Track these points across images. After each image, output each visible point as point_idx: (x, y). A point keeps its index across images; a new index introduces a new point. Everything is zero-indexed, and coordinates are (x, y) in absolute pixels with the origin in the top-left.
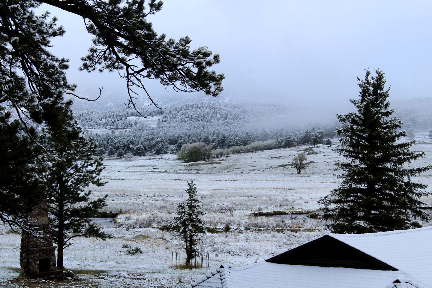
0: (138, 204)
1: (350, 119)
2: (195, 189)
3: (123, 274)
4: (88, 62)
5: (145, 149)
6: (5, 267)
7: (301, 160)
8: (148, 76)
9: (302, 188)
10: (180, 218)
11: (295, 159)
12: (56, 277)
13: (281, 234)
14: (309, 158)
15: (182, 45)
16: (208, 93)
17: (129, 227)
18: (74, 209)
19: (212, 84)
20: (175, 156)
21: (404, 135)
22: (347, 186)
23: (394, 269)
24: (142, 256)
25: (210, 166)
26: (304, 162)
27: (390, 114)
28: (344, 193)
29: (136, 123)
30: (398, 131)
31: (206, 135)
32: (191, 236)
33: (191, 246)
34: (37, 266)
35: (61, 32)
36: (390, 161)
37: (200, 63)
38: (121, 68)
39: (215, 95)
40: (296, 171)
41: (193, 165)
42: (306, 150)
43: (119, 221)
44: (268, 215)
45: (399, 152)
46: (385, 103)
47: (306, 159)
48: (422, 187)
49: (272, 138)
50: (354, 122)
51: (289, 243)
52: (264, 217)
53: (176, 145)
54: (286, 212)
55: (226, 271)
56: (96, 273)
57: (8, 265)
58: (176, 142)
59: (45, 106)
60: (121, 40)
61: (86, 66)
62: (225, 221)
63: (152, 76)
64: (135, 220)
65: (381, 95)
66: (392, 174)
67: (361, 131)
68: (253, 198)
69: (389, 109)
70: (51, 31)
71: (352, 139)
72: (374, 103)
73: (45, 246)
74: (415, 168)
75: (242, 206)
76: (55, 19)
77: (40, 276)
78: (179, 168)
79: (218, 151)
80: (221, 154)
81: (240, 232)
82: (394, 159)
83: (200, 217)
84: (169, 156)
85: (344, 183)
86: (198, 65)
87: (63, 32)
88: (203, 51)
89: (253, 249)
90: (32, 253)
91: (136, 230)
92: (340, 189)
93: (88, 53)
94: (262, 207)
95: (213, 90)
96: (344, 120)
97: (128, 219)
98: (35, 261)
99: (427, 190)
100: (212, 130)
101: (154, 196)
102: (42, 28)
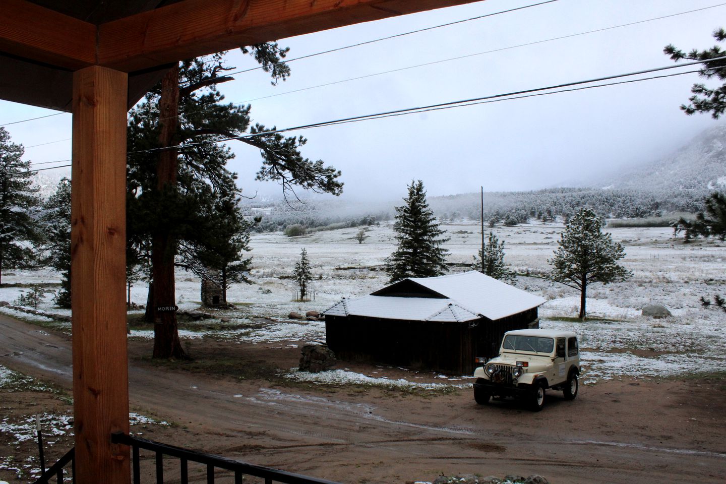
0: (263, 263)
1: (403, 210)
2: (306, 253)
3: (263, 305)
4: (260, 175)
5: (263, 228)
6: (190, 301)
7: (362, 235)
8: (296, 184)
9: (364, 252)
10: (297, 271)
11: (358, 235)
12: (223, 308)
13: (354, 281)
14: (367, 234)
15: (318, 165)
16: (334, 194)
17: (259, 277)
18: (232, 266)
19: (336, 189)
20: (282, 233)
21: (435, 219)
22: (401, 251)
23: (447, 298)
24: (272, 295)
25: (305, 239)
26: (363, 236)
27: (427, 206)
28: (399, 255)
29: (257, 213)
30: (431, 217)
31: (302, 219)
32: (304, 282)
33: (304, 288)
34: (212, 301)
35: (233, 156)
36: (427, 235)
37: (330, 176)
38: (279, 179)
39: (338, 195)
40: (358, 242)
41: (294, 238)
42: (364, 229)
43: (252, 273)
44: (345, 269)
45: (432, 230)
46: (424, 200)
47: (364, 235)
48: (446, 250)
49: (343, 221)
50: (405, 211)
51: (360, 286)
52: (342, 270)
53: (283, 226)
54: (355, 267)
55: (346, 301)
56: (247, 305)
57: (191, 300)
58: (283, 224)
59: (224, 202)
60: (280, 161)
61: (259, 178)
62: (319, 273)
63: (298, 184)
64: (262, 273)
65: (421, 195)
66: (428, 243)
67: (409, 217)
68: (334, 259)
69: (426, 204)
70: (227, 156)
71: (404, 222)
72: (417, 200)
73: (216, 288)
74: (442, 239)
75: (328, 264)
76: (229, 149)
77: (214, 307)
78: (285, 240)
79: (309, 229)
80: (311, 232)
81: (329, 280)
82: (429, 234)
83: (309, 270)
84: (278, 232)
85: (399, 248)
86: (329, 177)
87: (234, 156)
88: (331, 169)
89: (339, 290)
90: (208, 293)
91: (264, 279)
92: (397, 252)
93: (260, 170)
94: (341, 264)
95: (337, 192)
96: (399, 210)
97: (258, 272)
98: (210, 297)
99: (448, 253)
100: (305, 216)
101: (272, 258)
102: (222, 154)
